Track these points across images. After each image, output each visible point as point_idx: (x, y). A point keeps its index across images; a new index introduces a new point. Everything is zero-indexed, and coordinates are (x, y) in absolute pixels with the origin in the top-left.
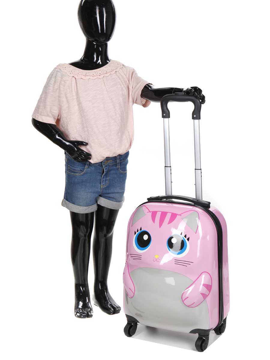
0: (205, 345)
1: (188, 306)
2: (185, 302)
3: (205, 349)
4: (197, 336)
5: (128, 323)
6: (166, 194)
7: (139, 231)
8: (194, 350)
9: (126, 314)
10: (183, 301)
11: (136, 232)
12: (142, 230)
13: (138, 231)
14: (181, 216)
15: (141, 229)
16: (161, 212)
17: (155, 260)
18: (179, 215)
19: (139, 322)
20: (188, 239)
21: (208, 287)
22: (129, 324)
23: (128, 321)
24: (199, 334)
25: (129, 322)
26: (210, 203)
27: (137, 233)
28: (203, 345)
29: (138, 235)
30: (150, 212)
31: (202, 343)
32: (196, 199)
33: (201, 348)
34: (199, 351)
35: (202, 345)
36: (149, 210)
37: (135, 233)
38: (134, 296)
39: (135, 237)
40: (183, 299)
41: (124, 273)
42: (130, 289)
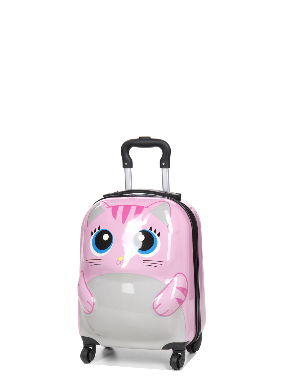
0: (182, 361)
1: (161, 315)
2: (157, 310)
3: (182, 366)
4: (171, 351)
5: (84, 347)
6: (126, 189)
7: (97, 231)
8: (169, 369)
9: (81, 336)
10: (155, 309)
11: (93, 232)
12: (101, 229)
13: (95, 231)
14: (148, 208)
15: (99, 228)
16: (123, 206)
17: (118, 263)
18: (146, 207)
19: (98, 344)
20: (159, 235)
21: (183, 290)
22: (86, 347)
23: (84, 344)
24: (173, 350)
25: (86, 346)
26: (180, 195)
27: (94, 234)
28: (180, 361)
29: (96, 236)
30: (110, 207)
31: (178, 360)
32: (163, 191)
33: (177, 366)
34: (175, 369)
35: (178, 362)
36: (108, 205)
37: (92, 234)
38: (93, 311)
39: (92, 238)
40: (155, 308)
41: (79, 285)
42: (88, 302)
